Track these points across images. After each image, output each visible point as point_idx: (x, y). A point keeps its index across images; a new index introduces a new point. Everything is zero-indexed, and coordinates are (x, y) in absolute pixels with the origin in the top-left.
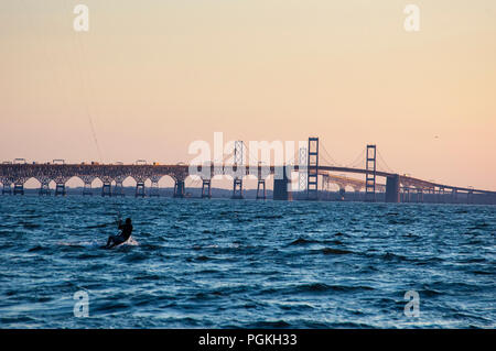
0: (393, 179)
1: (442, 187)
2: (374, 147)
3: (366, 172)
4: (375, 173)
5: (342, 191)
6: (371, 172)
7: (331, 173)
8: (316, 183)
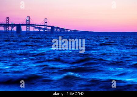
0: (53, 28)
1: (67, 30)
2: (47, 19)
3: (45, 26)
4: (47, 26)
5: (39, 31)
6: (46, 26)
8: (29, 29)
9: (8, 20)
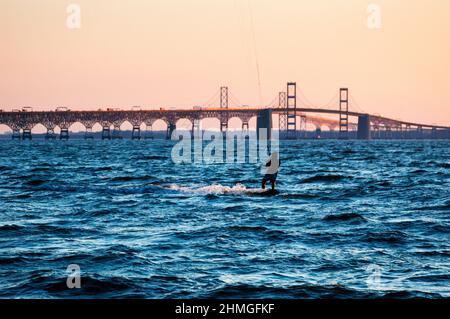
0: (364, 119)
1: (409, 124)
2: (346, 89)
3: (340, 112)
4: (347, 113)
5: (318, 130)
6: (344, 113)
7: (307, 114)
8: (294, 124)
9: (224, 94)
